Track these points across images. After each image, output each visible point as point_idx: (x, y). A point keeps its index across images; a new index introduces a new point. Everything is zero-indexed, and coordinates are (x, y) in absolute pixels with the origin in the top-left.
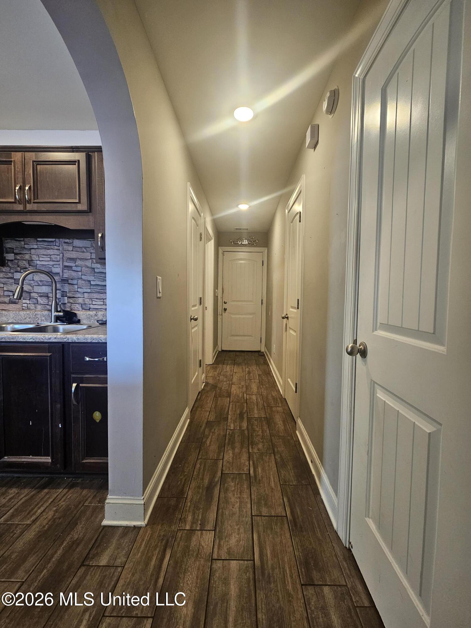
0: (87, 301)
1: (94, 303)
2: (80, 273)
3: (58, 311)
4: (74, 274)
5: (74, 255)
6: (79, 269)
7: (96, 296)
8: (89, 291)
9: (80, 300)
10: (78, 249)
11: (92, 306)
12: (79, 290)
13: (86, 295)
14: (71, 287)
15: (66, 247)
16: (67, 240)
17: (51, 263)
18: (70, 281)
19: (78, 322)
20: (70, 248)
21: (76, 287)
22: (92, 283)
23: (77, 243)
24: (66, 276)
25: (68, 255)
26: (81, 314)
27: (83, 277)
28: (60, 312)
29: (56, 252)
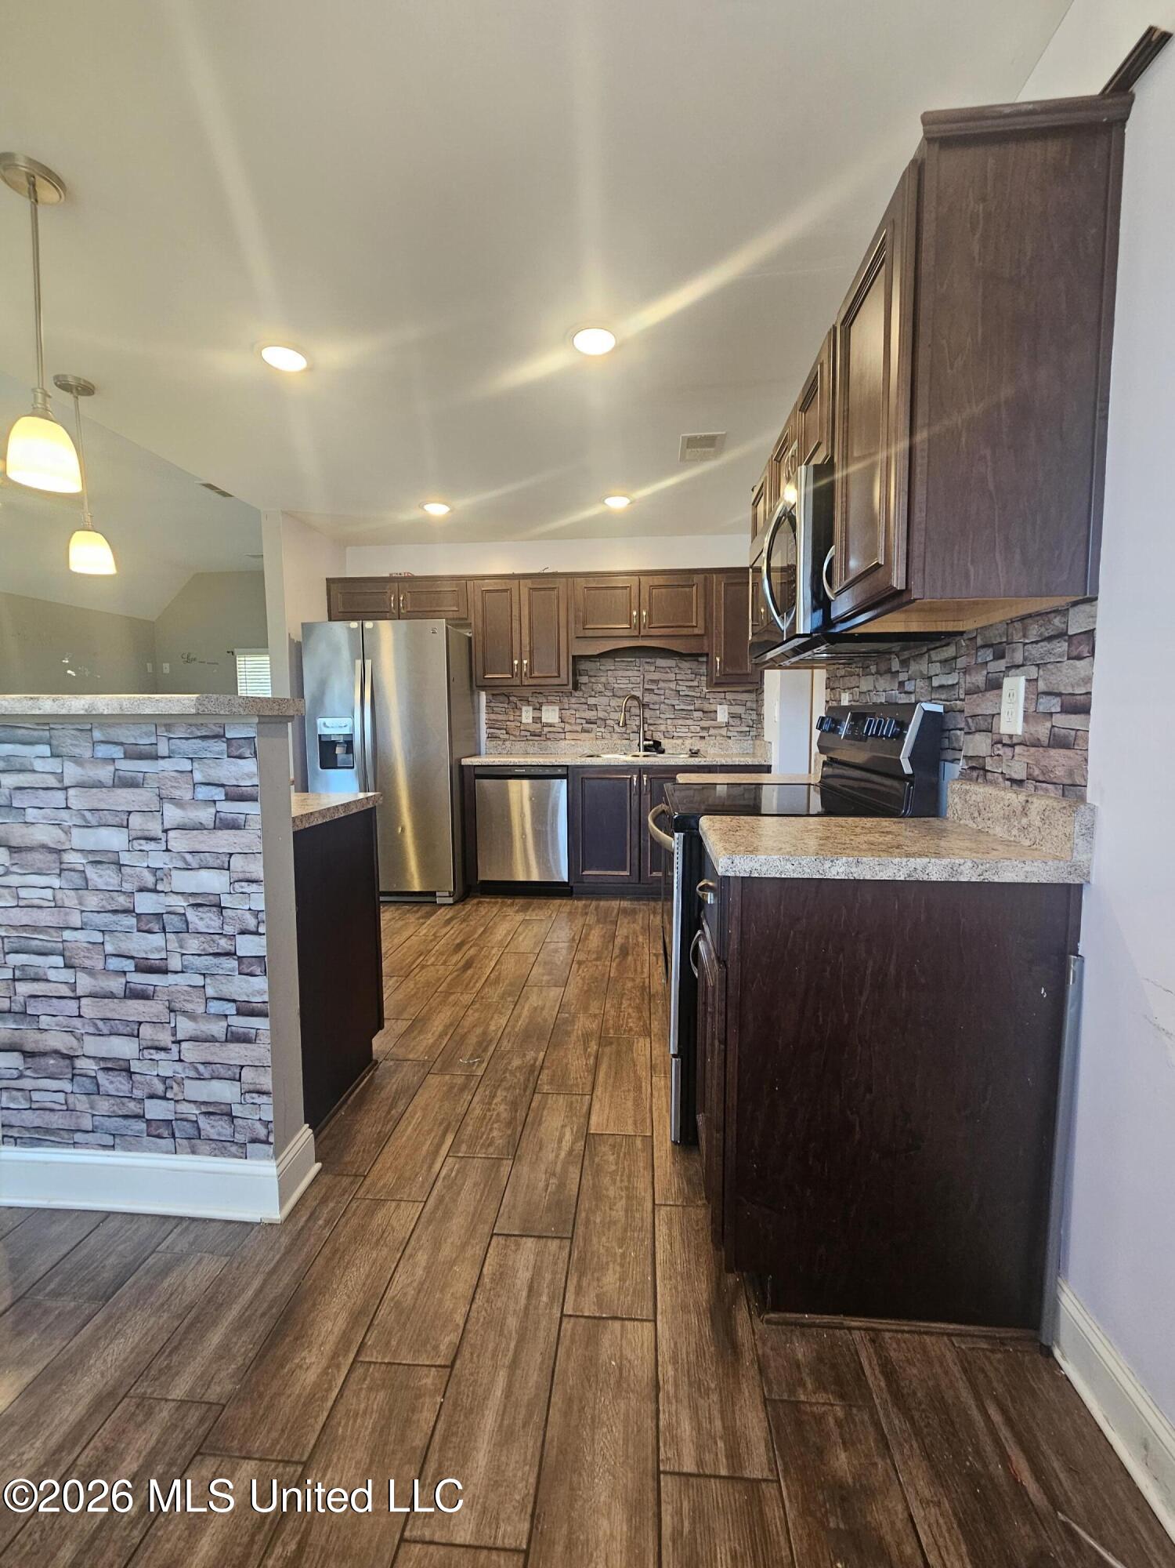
0: (670, 728)
1: (678, 730)
2: (663, 697)
3: (646, 740)
4: (656, 698)
5: (656, 676)
6: (662, 692)
7: (680, 722)
8: (673, 716)
9: (663, 728)
10: (662, 670)
11: (675, 734)
12: (662, 716)
13: (669, 721)
14: (652, 712)
15: (647, 667)
16: (648, 660)
17: (631, 686)
18: (651, 706)
19: (663, 752)
20: (653, 669)
21: (658, 712)
22: (677, 707)
23: (661, 662)
24: (646, 700)
25: (649, 677)
26: (666, 743)
27: (666, 701)
28: (649, 740)
29: (636, 673)
